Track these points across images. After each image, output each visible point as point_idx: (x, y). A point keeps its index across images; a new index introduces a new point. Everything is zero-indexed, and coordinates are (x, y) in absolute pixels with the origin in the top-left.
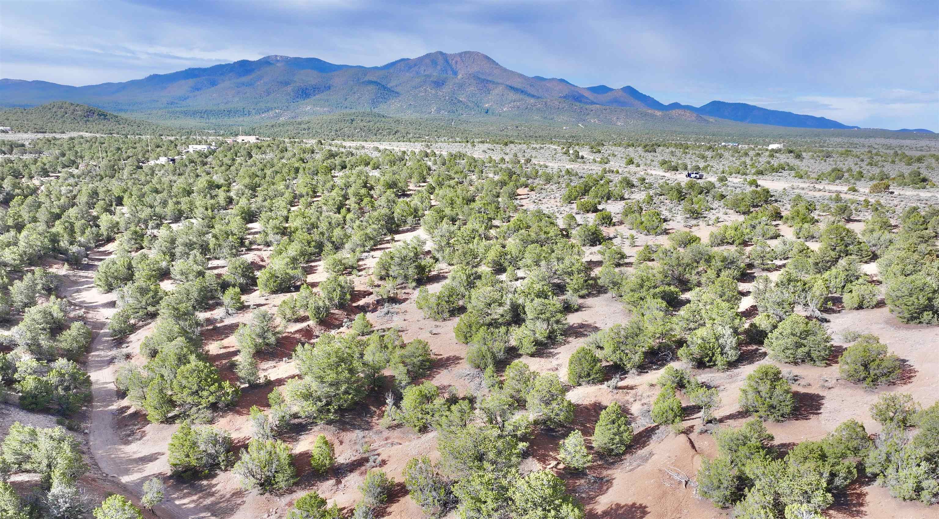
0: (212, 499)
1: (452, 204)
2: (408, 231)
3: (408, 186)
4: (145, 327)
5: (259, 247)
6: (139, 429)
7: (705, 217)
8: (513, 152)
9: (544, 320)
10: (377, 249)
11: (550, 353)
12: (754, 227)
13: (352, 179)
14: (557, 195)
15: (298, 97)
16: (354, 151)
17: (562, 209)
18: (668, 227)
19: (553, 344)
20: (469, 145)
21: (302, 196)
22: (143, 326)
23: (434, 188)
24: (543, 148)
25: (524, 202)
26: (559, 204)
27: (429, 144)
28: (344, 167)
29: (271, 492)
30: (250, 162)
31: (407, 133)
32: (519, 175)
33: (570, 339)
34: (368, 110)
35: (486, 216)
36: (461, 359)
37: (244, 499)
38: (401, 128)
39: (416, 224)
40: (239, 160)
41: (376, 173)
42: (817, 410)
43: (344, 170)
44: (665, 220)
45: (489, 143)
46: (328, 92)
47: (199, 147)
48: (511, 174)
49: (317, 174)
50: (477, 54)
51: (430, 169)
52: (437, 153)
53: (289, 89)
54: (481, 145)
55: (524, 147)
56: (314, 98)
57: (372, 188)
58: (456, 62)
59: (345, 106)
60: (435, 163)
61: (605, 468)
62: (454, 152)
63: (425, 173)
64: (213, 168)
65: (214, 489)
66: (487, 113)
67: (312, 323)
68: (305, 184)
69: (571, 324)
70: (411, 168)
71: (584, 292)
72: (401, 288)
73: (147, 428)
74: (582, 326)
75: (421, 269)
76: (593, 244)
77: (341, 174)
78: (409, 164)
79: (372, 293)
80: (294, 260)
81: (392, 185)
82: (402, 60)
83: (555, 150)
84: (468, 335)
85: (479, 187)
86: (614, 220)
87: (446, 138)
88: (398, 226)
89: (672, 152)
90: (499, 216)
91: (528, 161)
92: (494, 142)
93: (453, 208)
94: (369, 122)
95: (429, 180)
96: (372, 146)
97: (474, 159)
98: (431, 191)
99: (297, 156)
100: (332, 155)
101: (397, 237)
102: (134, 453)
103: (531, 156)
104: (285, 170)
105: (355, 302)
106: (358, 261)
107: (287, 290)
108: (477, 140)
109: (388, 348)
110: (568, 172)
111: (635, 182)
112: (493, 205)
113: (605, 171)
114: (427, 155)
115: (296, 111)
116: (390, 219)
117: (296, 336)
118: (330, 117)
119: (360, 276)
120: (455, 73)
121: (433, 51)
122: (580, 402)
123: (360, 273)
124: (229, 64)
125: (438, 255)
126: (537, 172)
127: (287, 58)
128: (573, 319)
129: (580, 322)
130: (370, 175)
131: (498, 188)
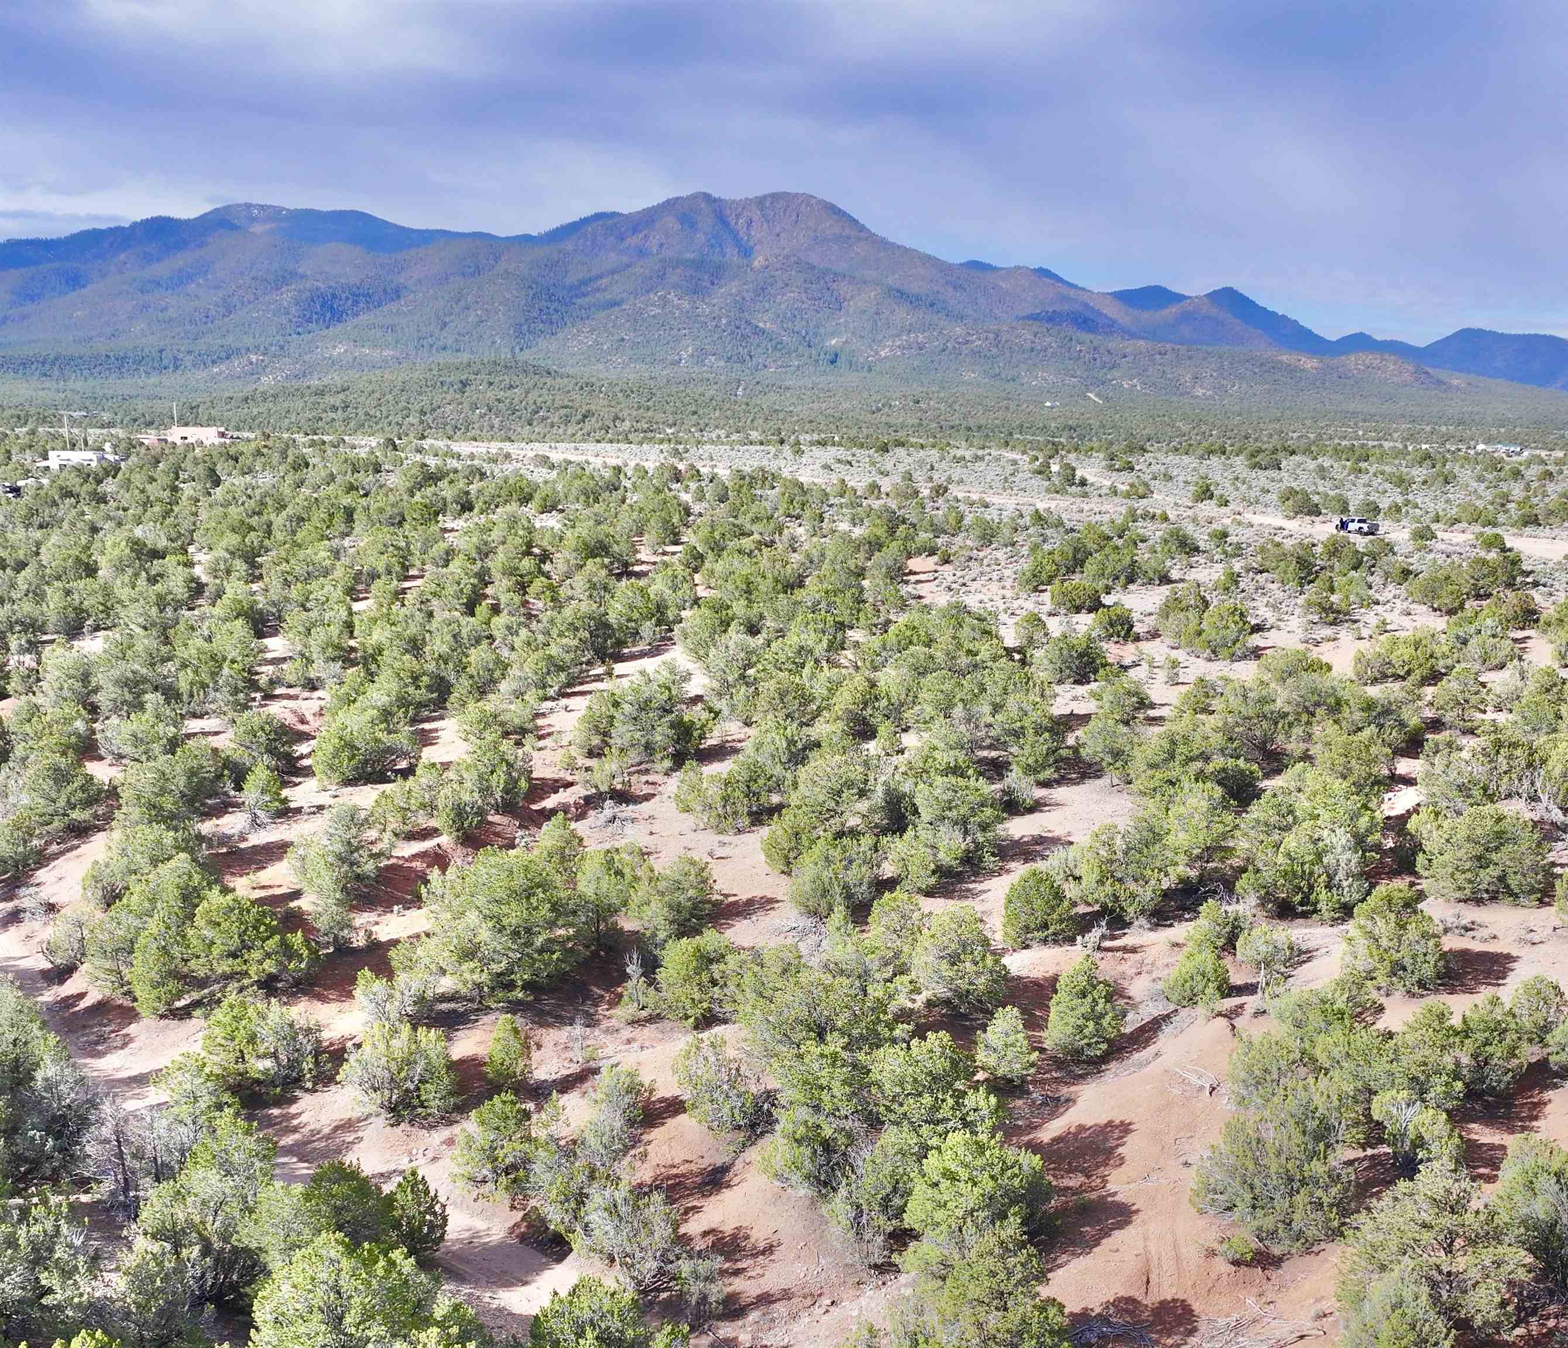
0: (297, 1136)
1: (749, 592)
2: (642, 655)
3: (637, 551)
4: (68, 855)
5: (291, 691)
6: (113, 1032)
7: (1356, 621)
8: (901, 468)
9: (956, 823)
10: (575, 694)
11: (968, 890)
12: (1465, 642)
13: (496, 535)
14: (1007, 573)
15: (310, 321)
16: (487, 467)
17: (1016, 604)
18: (1262, 644)
19: (976, 874)
20: (787, 450)
21: (374, 576)
22: (62, 853)
23: (701, 557)
24: (982, 458)
25: (923, 590)
26: (1009, 594)
27: (681, 447)
28: (467, 507)
29: (411, 1122)
30: (219, 492)
31: (616, 418)
32: (914, 526)
33: (1013, 865)
34: (505, 355)
35: (830, 619)
36: (778, 902)
37: (360, 1134)
38: (598, 404)
39: (663, 639)
40: (188, 490)
41: (552, 522)
42: (1498, 978)
43: (466, 515)
44: (1258, 629)
45: (840, 444)
46: (394, 306)
47: (77, 457)
48: (893, 523)
49: (400, 524)
50: (808, 199)
51: (688, 512)
52: (704, 471)
53: (287, 296)
54: (817, 451)
55: (934, 454)
56: (356, 321)
57: (545, 557)
58: (750, 223)
59: (441, 343)
60: (700, 497)
61: (1066, 1083)
62: (747, 469)
63: (675, 520)
64: (125, 510)
65: (295, 1122)
66: (833, 362)
67: (445, 840)
68: (380, 547)
69: (1016, 837)
70: (641, 510)
71: (1048, 774)
72: (639, 772)
73: (132, 1029)
74: (1040, 840)
75: (684, 731)
76: (1082, 679)
77: (460, 524)
78: (632, 498)
79: (571, 784)
80: (386, 715)
81: (596, 549)
82: (598, 217)
83: (1015, 463)
84: (792, 855)
85: (815, 553)
86: (1138, 628)
87: (722, 433)
88: (621, 643)
89: (1321, 469)
90: (862, 621)
91: (940, 491)
92: (855, 443)
93: (750, 601)
94: (511, 387)
95: (688, 537)
96: (531, 454)
97: (801, 486)
98: (696, 561)
99: (339, 479)
100: (432, 478)
101: (619, 668)
102: (117, 1070)
103: (950, 480)
104: (319, 515)
105: (534, 802)
106: (533, 720)
107: (379, 777)
108: (808, 437)
109: (623, 876)
110: (1039, 518)
111: (1202, 539)
112: (848, 594)
113: (1133, 516)
114: (677, 477)
115: (306, 358)
116: (601, 626)
117: (413, 864)
118: (403, 376)
119: (540, 749)
120: (747, 252)
121: (685, 192)
122: (1024, 973)
123: (541, 744)
124: (118, 229)
125: (722, 705)
126: (961, 519)
127: (279, 210)
128: (1019, 828)
129: (1036, 833)
130: (538, 525)
131: (861, 555)
